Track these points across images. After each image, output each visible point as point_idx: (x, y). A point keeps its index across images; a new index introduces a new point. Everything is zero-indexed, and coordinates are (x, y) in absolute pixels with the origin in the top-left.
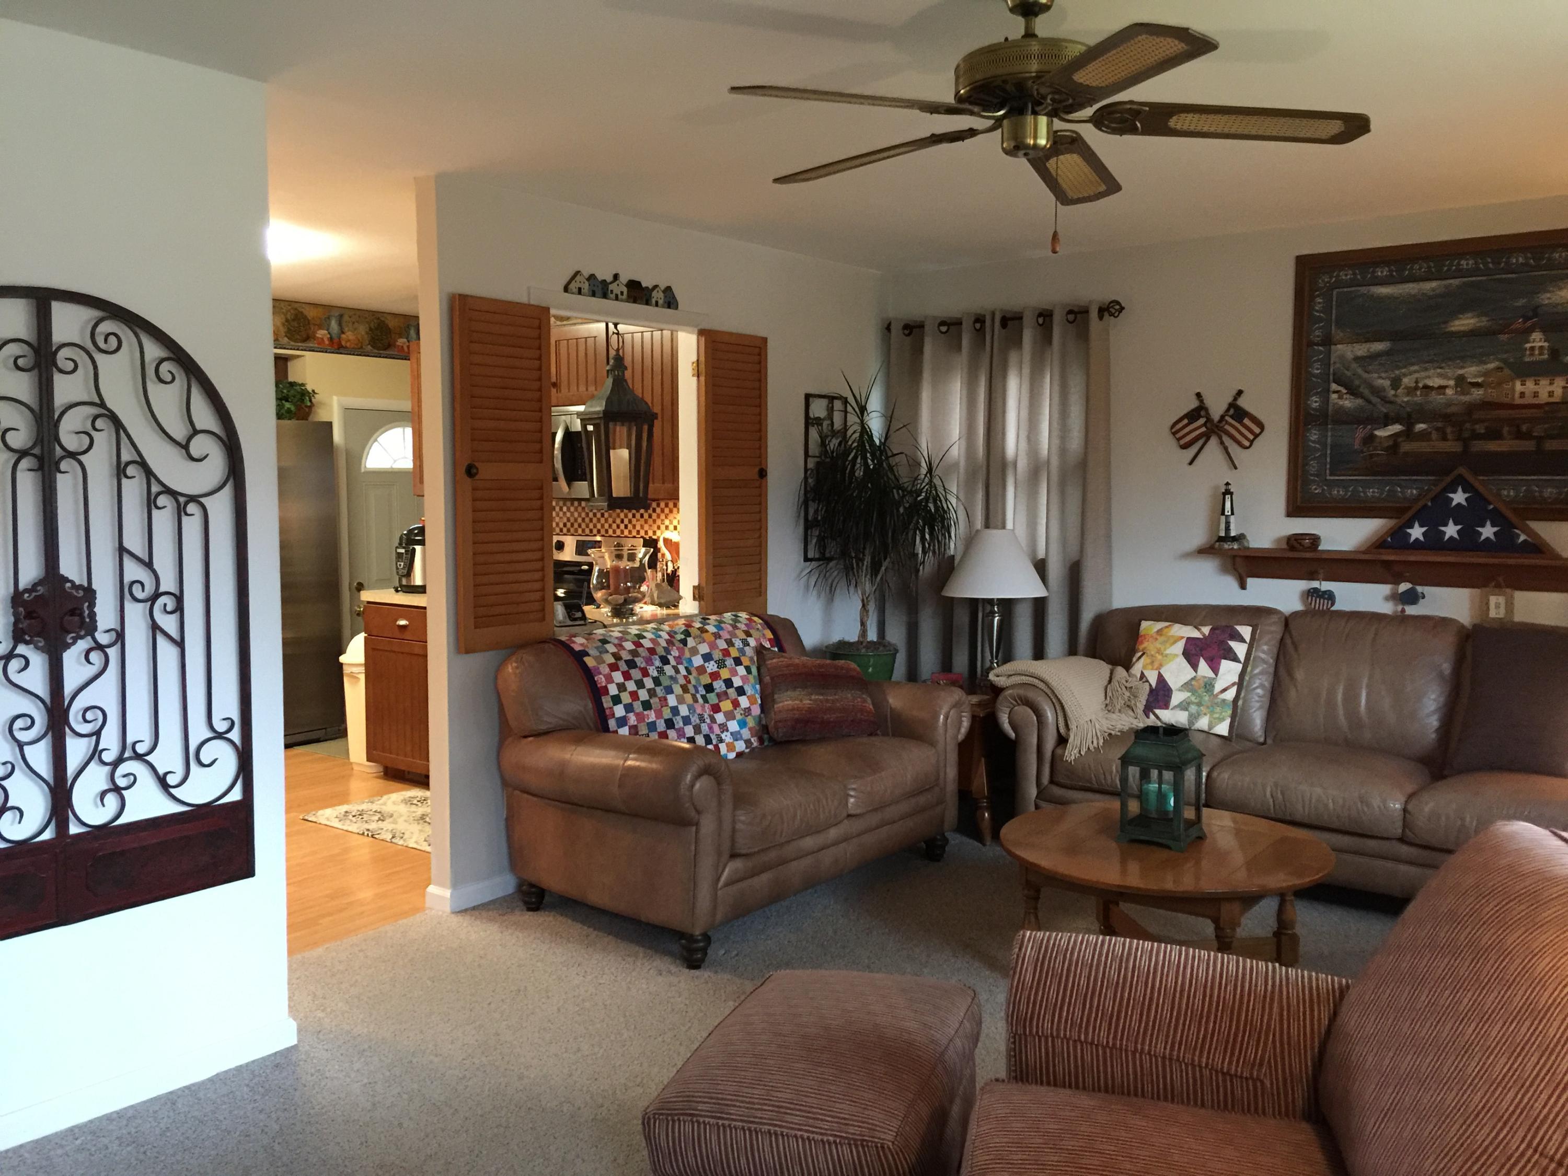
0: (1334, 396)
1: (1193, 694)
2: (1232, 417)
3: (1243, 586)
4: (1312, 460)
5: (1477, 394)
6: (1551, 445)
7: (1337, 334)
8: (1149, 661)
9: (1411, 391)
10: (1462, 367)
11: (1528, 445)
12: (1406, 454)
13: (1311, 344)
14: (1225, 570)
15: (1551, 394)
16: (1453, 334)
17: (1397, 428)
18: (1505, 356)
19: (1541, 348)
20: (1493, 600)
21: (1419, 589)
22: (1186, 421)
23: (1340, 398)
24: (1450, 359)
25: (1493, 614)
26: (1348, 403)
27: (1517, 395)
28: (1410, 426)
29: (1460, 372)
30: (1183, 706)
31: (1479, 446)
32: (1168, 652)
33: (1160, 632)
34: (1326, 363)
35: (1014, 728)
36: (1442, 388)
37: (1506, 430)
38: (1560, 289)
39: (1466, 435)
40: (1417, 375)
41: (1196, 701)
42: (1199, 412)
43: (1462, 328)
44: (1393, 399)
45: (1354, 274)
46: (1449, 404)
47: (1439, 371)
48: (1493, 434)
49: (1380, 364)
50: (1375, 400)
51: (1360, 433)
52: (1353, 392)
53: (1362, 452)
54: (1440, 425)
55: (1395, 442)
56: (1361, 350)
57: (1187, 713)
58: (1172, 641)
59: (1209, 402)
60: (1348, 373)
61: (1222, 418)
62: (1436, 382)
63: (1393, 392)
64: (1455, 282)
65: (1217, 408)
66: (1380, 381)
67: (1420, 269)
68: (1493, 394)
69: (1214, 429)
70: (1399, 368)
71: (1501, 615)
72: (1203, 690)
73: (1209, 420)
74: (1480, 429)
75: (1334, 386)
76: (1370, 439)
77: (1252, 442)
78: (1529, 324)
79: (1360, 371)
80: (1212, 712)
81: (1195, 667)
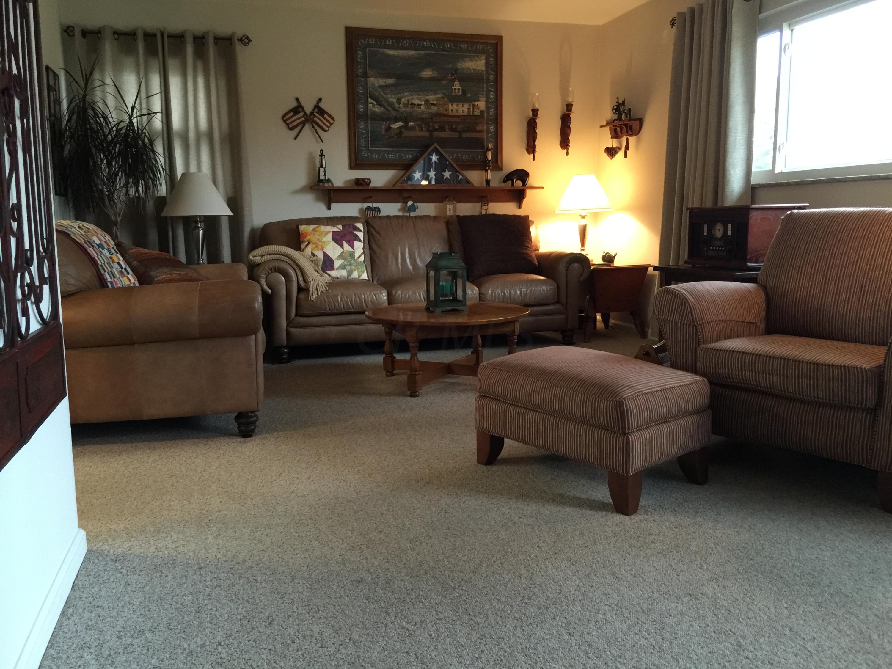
0: (370, 105)
1: (345, 260)
2: (317, 113)
3: (329, 208)
4: (362, 139)
5: (434, 109)
6: (465, 135)
7: (369, 72)
8: (314, 246)
9: (406, 105)
10: (427, 96)
11: (457, 135)
12: (405, 137)
13: (358, 76)
14: (318, 199)
15: (463, 111)
16: (422, 79)
17: (400, 124)
18: (445, 91)
19: (459, 89)
20: (448, 207)
21: (416, 204)
22: (292, 114)
23: (373, 106)
24: (423, 91)
25: (448, 214)
26: (377, 109)
27: (450, 111)
28: (406, 123)
29: (427, 98)
30: (343, 267)
31: (437, 134)
32: (324, 240)
33: (314, 230)
34: (365, 87)
35: (269, 288)
36: (419, 105)
37: (447, 127)
38: (465, 62)
39: (431, 128)
40: (408, 98)
41: (348, 263)
42: (298, 109)
43: (427, 76)
44: (398, 109)
45: (376, 41)
46: (423, 113)
47: (417, 96)
48: (442, 129)
49: (391, 90)
50: (389, 108)
51: (384, 125)
52: (380, 104)
53: (385, 135)
54: (419, 123)
55: (400, 130)
56: (382, 82)
57: (345, 271)
58: (324, 234)
59: (303, 104)
60: (377, 94)
61: (312, 113)
62: (416, 102)
63: (397, 105)
64: (422, 52)
65: (308, 108)
66: (392, 99)
67: (406, 43)
68: (441, 110)
69: (309, 119)
70: (399, 93)
71: (451, 214)
72: (349, 257)
73: (305, 113)
74: (436, 126)
75: (370, 100)
76: (388, 129)
77: (329, 128)
78: (453, 77)
79: (382, 93)
80: (358, 269)
81: (342, 246)
